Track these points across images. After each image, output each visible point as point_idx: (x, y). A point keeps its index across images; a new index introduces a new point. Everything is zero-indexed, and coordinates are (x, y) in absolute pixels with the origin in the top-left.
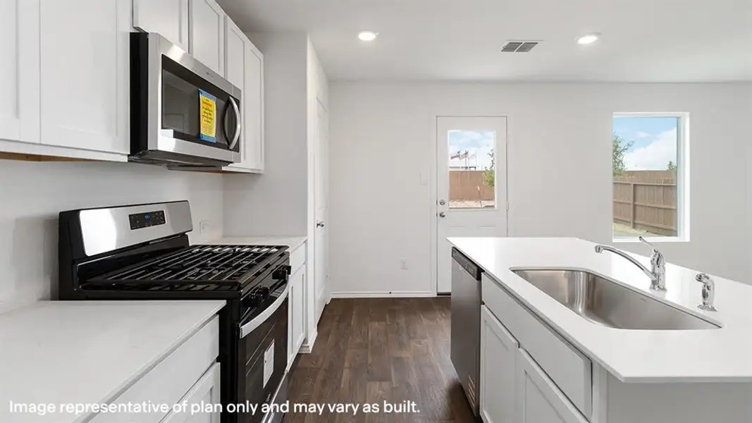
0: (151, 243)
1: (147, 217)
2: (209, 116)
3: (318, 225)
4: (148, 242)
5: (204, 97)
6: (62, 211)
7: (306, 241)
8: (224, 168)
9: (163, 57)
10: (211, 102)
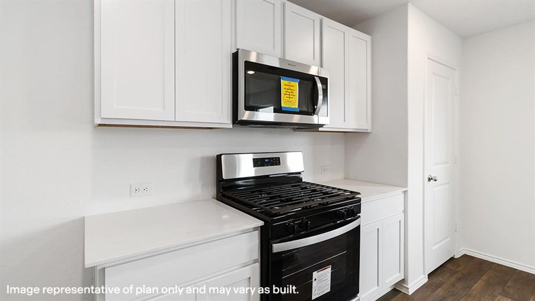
0: (270, 176)
1: (266, 160)
2: (291, 94)
3: (430, 179)
4: (269, 175)
5: (284, 82)
6: (218, 154)
7: (405, 192)
8: (320, 129)
9: (246, 62)
10: (293, 83)
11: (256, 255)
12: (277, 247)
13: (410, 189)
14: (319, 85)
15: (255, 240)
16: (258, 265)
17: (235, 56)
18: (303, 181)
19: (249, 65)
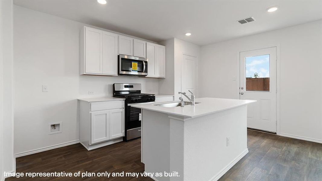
0: (130, 91)
1: (129, 86)
2: (135, 66)
5: (133, 63)
7: (174, 96)
8: (146, 77)
9: (122, 58)
10: (136, 63)
11: (124, 107)
12: (129, 105)
13: (175, 96)
14: (144, 64)
15: (124, 103)
16: (124, 109)
17: (119, 56)
18: (141, 93)
19: (122, 59)
